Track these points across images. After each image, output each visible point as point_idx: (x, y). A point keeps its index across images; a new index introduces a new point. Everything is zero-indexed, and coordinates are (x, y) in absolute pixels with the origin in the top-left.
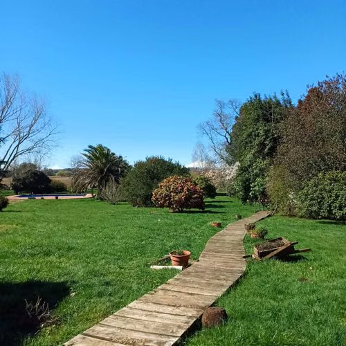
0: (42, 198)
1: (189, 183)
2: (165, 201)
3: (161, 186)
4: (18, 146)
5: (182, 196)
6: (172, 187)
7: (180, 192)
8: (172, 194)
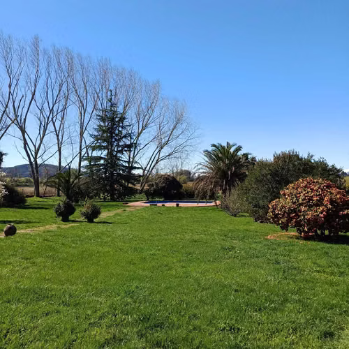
0: (163, 205)
1: (334, 191)
2: (290, 219)
3: (285, 195)
4: (160, 151)
5: (320, 212)
6: (302, 196)
7: (317, 205)
8: (303, 208)
